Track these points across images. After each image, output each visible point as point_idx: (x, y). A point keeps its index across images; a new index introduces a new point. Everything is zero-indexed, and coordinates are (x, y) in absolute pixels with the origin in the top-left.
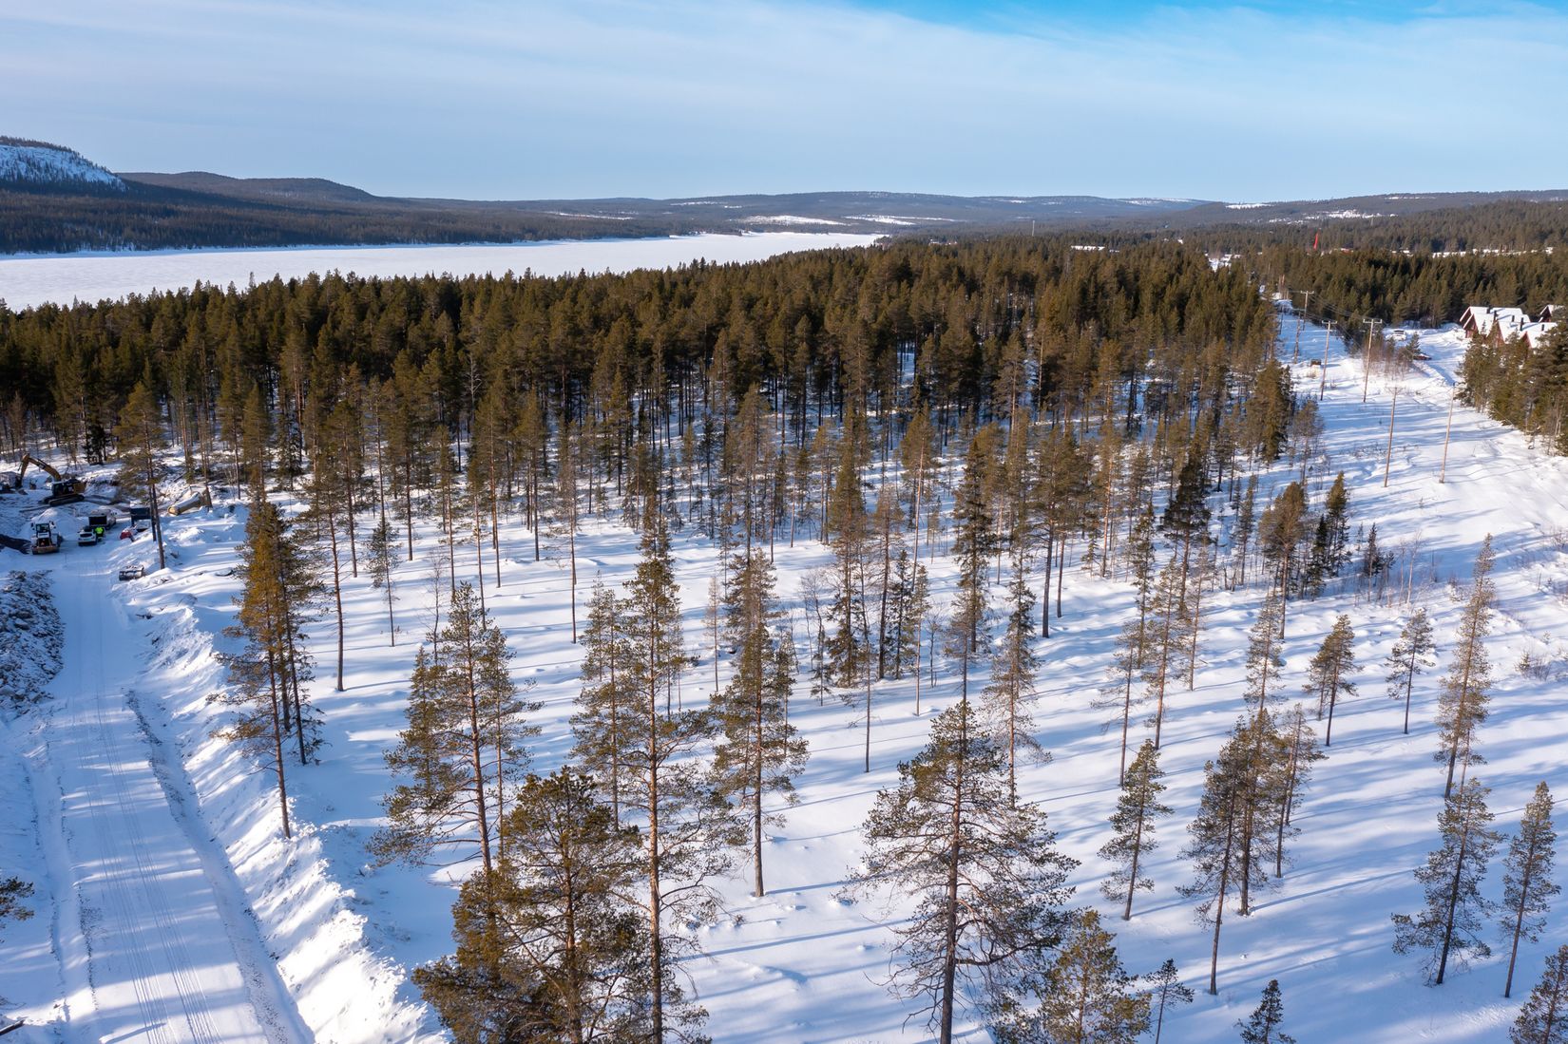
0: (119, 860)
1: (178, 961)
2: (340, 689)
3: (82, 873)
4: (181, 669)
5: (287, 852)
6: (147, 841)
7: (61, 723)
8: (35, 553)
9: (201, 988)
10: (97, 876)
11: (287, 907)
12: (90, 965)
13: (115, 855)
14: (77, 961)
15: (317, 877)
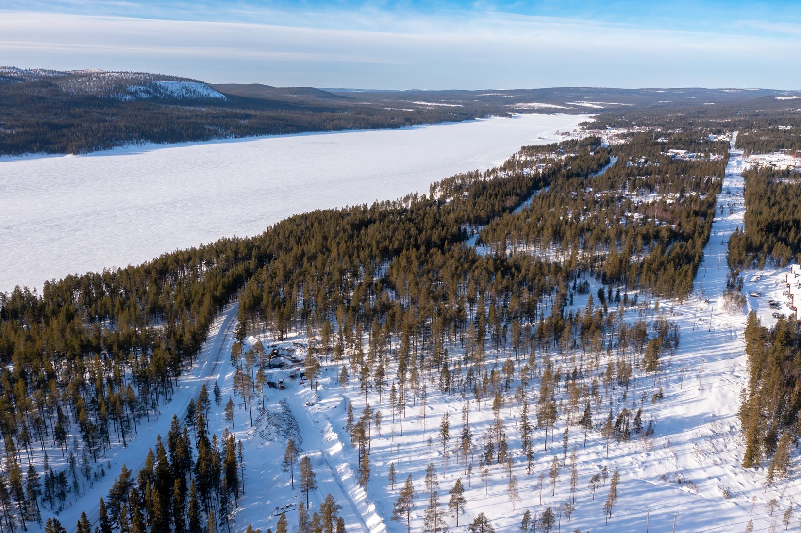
8: (280, 389)
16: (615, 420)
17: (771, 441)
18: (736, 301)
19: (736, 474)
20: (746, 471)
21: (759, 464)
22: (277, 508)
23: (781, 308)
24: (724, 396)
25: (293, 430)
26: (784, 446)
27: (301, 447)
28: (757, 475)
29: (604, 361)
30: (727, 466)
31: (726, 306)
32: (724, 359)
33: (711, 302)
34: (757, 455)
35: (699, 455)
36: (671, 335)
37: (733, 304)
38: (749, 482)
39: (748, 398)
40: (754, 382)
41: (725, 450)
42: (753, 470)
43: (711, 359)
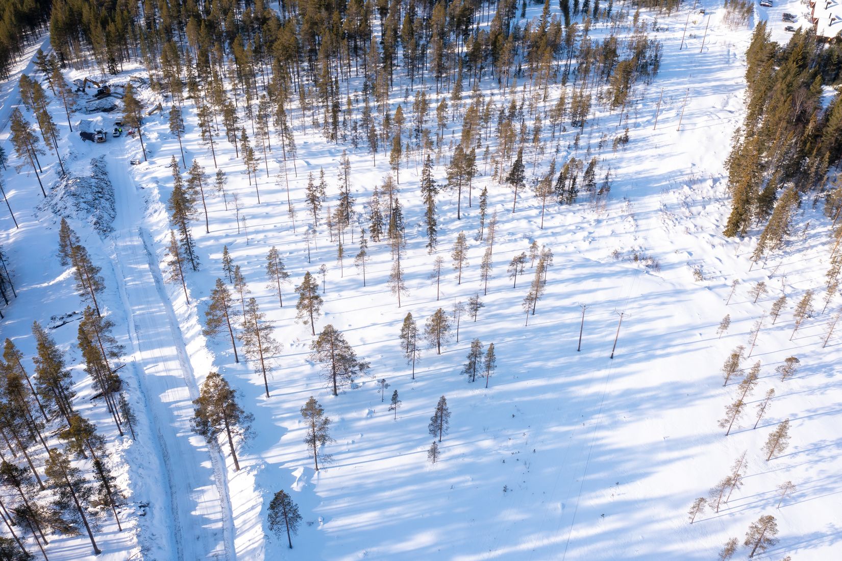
0: (143, 306)
1: (161, 345)
2: (208, 232)
3: (134, 311)
4: (155, 219)
5: (188, 310)
6: (150, 299)
7: (121, 244)
8: (98, 142)
9: (167, 354)
10: (138, 312)
11: (188, 329)
12: (139, 344)
13: (142, 305)
14: (136, 342)
15: (195, 322)
16: (557, 175)
17: (767, 200)
18: (740, 12)
19: (713, 246)
20: (727, 242)
21: (746, 233)
22: (53, 319)
23: (796, 21)
24: (710, 138)
25: (103, 200)
26: (783, 207)
27: (112, 225)
28: (742, 247)
29: (555, 92)
30: (703, 235)
31: (726, 18)
32: (714, 93)
33: (707, 14)
34: (744, 220)
35: (667, 221)
36: (651, 56)
37: (737, 14)
38: (729, 256)
39: (742, 139)
40: (752, 118)
41: (703, 213)
42: (737, 239)
43: (698, 93)
